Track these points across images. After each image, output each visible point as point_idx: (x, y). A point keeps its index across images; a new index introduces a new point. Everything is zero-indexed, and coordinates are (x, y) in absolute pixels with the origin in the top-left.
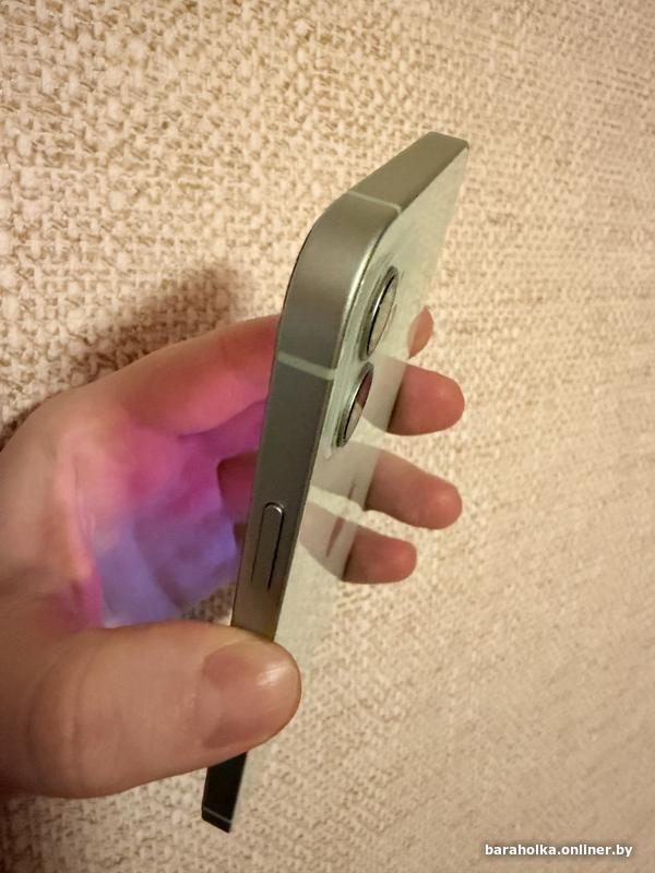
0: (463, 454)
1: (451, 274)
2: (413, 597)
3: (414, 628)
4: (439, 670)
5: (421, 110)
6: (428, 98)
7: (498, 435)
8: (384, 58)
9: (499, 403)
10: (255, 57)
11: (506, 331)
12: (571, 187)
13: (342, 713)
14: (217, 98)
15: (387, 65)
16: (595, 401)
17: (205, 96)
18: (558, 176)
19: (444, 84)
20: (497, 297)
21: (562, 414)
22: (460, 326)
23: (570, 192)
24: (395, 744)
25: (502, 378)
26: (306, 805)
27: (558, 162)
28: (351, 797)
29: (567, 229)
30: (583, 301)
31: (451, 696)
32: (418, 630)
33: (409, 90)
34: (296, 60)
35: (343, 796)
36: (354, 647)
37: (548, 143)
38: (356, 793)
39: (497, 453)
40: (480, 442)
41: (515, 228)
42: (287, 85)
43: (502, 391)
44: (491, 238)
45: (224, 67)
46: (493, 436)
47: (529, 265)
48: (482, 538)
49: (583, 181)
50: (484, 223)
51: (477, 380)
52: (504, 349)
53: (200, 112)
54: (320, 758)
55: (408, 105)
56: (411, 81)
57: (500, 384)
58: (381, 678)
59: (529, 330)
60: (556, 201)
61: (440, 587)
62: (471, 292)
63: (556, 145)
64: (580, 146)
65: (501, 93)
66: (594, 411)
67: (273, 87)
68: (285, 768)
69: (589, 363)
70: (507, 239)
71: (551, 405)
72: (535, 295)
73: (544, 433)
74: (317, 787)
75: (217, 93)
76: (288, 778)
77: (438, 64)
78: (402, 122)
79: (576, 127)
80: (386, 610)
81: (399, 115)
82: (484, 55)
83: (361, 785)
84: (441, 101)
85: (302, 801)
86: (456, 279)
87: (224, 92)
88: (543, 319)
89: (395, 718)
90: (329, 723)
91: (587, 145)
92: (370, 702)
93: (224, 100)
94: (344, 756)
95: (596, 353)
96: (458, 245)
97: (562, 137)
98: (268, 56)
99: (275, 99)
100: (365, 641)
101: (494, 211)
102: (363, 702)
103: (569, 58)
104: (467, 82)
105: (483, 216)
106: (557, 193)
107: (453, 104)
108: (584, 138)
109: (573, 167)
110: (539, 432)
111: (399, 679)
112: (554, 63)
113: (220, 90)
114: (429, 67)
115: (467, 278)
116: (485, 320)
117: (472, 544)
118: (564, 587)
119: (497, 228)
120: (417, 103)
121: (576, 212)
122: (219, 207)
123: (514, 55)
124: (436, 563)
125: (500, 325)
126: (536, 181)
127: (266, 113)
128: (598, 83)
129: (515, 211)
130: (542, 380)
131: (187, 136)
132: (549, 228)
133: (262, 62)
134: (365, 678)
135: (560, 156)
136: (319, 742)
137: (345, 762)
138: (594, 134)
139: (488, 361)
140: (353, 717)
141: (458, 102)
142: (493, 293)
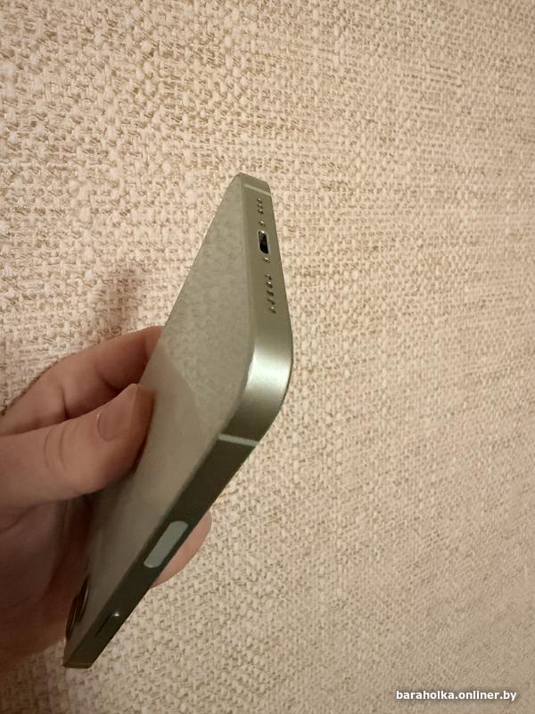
0: (315, 375)
1: (292, 230)
2: (277, 492)
3: (280, 519)
4: (307, 554)
5: (255, 103)
6: (260, 95)
7: (347, 358)
8: (220, 66)
9: (345, 333)
10: (107, 70)
11: (346, 274)
12: (396, 158)
13: (217, 589)
14: (77, 102)
15: (222, 71)
16: (436, 330)
17: (66, 100)
18: (383, 150)
19: (274, 83)
20: (336, 247)
21: (405, 340)
22: (303, 271)
23: (396, 162)
24: (270, 616)
25: (346, 312)
26: (189, 667)
27: (383, 140)
28: (230, 662)
29: (396, 192)
30: (417, 249)
31: (320, 577)
32: (284, 519)
33: (244, 90)
34: (143, 72)
35: (223, 661)
36: (225, 533)
37: (372, 125)
38: (236, 659)
39: (347, 374)
40: (329, 364)
41: (347, 193)
42: (136, 90)
43: (347, 322)
44: (327, 200)
45: (81, 78)
46: (342, 359)
47: (363, 221)
48: (339, 443)
49: (408, 153)
50: (319, 189)
51: (323, 314)
52: (346, 288)
53: (63, 113)
54: (199, 627)
55: (243, 100)
56: (244, 82)
57: (345, 317)
58: (252, 561)
59: (368, 272)
60: (384, 170)
61: (302, 484)
62: (311, 244)
63: (380, 126)
64: (401, 127)
65: (325, 88)
66: (436, 337)
67: (124, 92)
68: (167, 636)
69: (427, 299)
70: (341, 201)
71: (393, 332)
72: (371, 245)
73: (389, 356)
74: (199, 653)
75: (77, 98)
76: (170, 645)
77: (267, 68)
78: (239, 114)
79: (397, 113)
80: (253, 503)
81: (236, 108)
82: (309, 60)
83: (240, 652)
84: (272, 97)
85: (185, 664)
86: (297, 234)
87: (83, 96)
88: (380, 265)
89: (269, 595)
90: (205, 598)
91: (408, 124)
92: (243, 580)
93: (83, 103)
94: (222, 627)
95: (432, 290)
96: (297, 206)
97: (384, 120)
98: (119, 69)
99: (127, 101)
100: (234, 529)
101: (327, 180)
102: (237, 581)
103: (385, 59)
104: (294, 81)
105: (318, 184)
106: (384, 163)
107: (283, 99)
108: (406, 120)
109: (397, 143)
110: (385, 355)
111: (269, 562)
112: (372, 63)
113: (79, 96)
114: (260, 71)
115: (307, 233)
116: (327, 266)
117: (329, 448)
118: (420, 485)
119: (331, 193)
120: (251, 99)
121: (403, 178)
122: (82, 183)
123: (335, 59)
124: (296, 464)
125: (341, 269)
126: (363, 154)
127: (120, 111)
128: (413, 76)
129: (346, 179)
130: (384, 313)
131: (53, 131)
132: (379, 191)
133: (114, 73)
134: (237, 560)
135: (384, 135)
136: (198, 614)
137: (223, 631)
138: (414, 116)
139: (332, 299)
140: (228, 593)
141: (288, 97)
142: (332, 244)
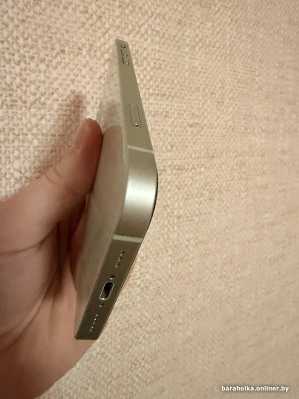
0: (181, 220)
1: (172, 146)
2: (160, 279)
3: (161, 293)
4: (173, 312)
5: (157, 84)
6: (159, 80)
7: (197, 212)
8: (140, 66)
9: (197, 199)
10: (88, 68)
11: (198, 169)
12: (225, 111)
13: (128, 328)
14: (73, 83)
15: (142, 68)
16: (242, 199)
17: (69, 82)
18: (219, 108)
19: (166, 74)
20: (194, 156)
21: (226, 204)
22: (177, 167)
23: (225, 114)
24: (154, 344)
25: (197, 189)
26: (113, 367)
27: (218, 102)
28: (133, 366)
29: (224, 129)
30: (233, 158)
31: (180, 324)
32: (163, 293)
33: (152, 77)
34: (104, 68)
35: (130, 366)
36: (133, 300)
37: (213, 95)
38: (136, 365)
39: (197, 220)
40: (188, 215)
41: (200, 128)
42: (101, 77)
43: (197, 194)
44: (190, 133)
45: (75, 71)
46: (194, 212)
47: (207, 143)
48: (192, 255)
49: (231, 109)
50: (186, 127)
51: (186, 189)
52: (198, 177)
53: (66, 88)
54: (119, 347)
55: (151, 83)
56: (152, 73)
57: (196, 191)
58: (146, 314)
59: (209, 169)
60: (218, 117)
61: (173, 276)
62: (182, 153)
63: (217, 96)
64: (228, 96)
65: (191, 77)
66: (242, 203)
67: (95, 78)
68: (103, 350)
69: (238, 183)
70: (197, 133)
71: (221, 200)
72: (211, 155)
73: (218, 212)
74: (118, 360)
75: (73, 81)
76: (104, 355)
77: (163, 67)
78: (148, 89)
79: (226, 89)
80: (148, 284)
81: (148, 87)
82: (183, 63)
83: (138, 361)
84: (165, 81)
85: (111, 366)
86: (175, 149)
87: (76, 80)
88: (215, 165)
89: (154, 332)
90: (123, 332)
91: (231, 95)
92: (141, 324)
93: (76, 83)
94: (129, 348)
95: (241, 179)
96: (175, 135)
97: (219, 93)
98: (93, 67)
99: (96, 83)
100: (138, 297)
101: (191, 122)
102: (138, 324)
103: (221, 62)
104: (176, 73)
105: (185, 124)
106: (219, 114)
107: (170, 82)
108: (230, 93)
109: (225, 104)
110: (216, 212)
111: (155, 315)
112: (214, 64)
113: (74, 80)
114: (159, 68)
115: (180, 148)
116: (188, 165)
117: (186, 258)
118: (232, 279)
119: (192, 129)
120: (155, 82)
121: (228, 121)
122: (74, 122)
123: (196, 62)
124: (170, 265)
125: (195, 167)
126: (209, 110)
127: (92, 88)
128: (235, 71)
129: (200, 122)
130: (216, 189)
131: (61, 97)
132: (216, 128)
133: (91, 69)
134: (139, 313)
135: (219, 100)
136: (118, 340)
137: (130, 350)
138: (234, 91)
139: (190, 182)
140: (133, 330)
141: (173, 81)
142: (192, 154)
